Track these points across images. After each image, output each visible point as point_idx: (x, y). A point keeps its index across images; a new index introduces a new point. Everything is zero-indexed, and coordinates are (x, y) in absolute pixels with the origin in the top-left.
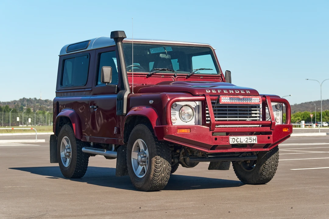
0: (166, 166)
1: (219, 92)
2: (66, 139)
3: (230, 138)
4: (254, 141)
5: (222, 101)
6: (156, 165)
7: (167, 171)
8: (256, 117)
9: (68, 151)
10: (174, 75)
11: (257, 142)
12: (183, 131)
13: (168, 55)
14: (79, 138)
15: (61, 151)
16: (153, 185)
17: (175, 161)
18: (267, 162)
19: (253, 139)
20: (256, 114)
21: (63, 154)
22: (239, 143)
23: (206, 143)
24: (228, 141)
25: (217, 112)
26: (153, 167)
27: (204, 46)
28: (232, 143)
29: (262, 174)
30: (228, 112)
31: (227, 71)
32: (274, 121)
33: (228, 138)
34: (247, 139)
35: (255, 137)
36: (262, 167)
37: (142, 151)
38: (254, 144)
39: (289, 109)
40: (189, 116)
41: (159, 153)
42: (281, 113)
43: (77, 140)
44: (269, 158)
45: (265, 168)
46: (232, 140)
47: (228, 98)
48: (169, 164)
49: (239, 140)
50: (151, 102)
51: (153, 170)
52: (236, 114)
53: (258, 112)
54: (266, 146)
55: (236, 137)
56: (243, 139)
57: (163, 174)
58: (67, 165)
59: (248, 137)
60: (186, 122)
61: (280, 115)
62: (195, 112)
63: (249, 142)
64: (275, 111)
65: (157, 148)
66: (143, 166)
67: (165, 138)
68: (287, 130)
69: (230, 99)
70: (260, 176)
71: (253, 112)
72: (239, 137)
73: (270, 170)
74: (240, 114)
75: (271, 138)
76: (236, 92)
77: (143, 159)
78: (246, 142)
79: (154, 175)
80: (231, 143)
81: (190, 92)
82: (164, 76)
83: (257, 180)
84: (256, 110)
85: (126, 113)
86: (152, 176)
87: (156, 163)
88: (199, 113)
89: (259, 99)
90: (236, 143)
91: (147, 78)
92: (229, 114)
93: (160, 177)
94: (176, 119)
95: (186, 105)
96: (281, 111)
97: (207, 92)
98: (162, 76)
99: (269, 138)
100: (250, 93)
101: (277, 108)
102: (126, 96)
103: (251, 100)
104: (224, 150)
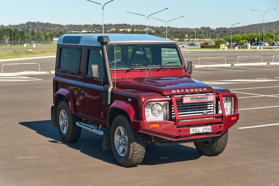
0: (141, 149)
1: (182, 91)
2: (63, 111)
3: (191, 129)
5: (185, 100)
6: (134, 150)
7: (142, 153)
8: (211, 109)
9: (65, 122)
10: (148, 69)
11: (211, 131)
12: (154, 125)
13: (142, 51)
14: (73, 113)
15: (60, 121)
16: (131, 163)
17: (148, 142)
18: (219, 141)
19: (208, 129)
20: (211, 107)
21: (61, 123)
22: (198, 132)
23: (172, 134)
24: (189, 131)
25: (181, 108)
26: (131, 151)
27: (171, 43)
28: (192, 133)
29: (215, 149)
30: (189, 107)
31: (189, 62)
32: (225, 114)
33: (189, 130)
34: (204, 129)
36: (215, 144)
37: (123, 136)
38: (209, 132)
39: (237, 101)
40: (159, 111)
41: (136, 140)
42: (230, 104)
43: (72, 114)
44: (220, 138)
45: (217, 145)
46: (192, 131)
47: (190, 98)
48: (144, 148)
49: (197, 131)
50: (130, 100)
51: (131, 153)
52: (196, 108)
53: (212, 105)
54: (218, 133)
55: (195, 129)
56: (201, 129)
57: (139, 156)
58: (65, 132)
59: (204, 127)
60: (157, 116)
61: (229, 106)
62: (164, 108)
63: (205, 131)
64: (225, 103)
65: (134, 136)
66: (123, 147)
67: (140, 130)
68: (234, 118)
69: (191, 99)
70: (214, 151)
71: (208, 106)
72: (198, 128)
73: (221, 146)
74: (198, 108)
75: (222, 127)
76: (196, 90)
77: (123, 142)
78: (203, 131)
79: (132, 157)
81: (160, 93)
82: (139, 70)
83: (211, 153)
84: (211, 104)
85: (110, 103)
86: (130, 157)
87: (134, 148)
88: (166, 109)
89: (213, 97)
90: (195, 132)
91: (126, 72)
92: (190, 109)
93: (136, 158)
94: (149, 115)
95: (157, 103)
96: (230, 102)
97: (173, 92)
98: (138, 71)
99: (220, 127)
100: (206, 90)
101: (227, 100)
102: (110, 90)
103: (207, 98)
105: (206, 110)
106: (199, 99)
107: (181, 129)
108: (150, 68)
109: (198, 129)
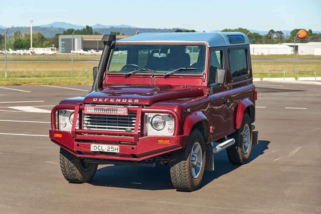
3: (91, 146)
4: (116, 150)
11: (118, 152)
19: (115, 149)
28: (93, 150)
35: (117, 147)
46: (94, 147)
49: (100, 148)
55: (97, 145)
59: (110, 146)
63: (111, 150)
69: (95, 110)
72: (101, 145)
78: (108, 150)
80: (91, 150)
90: (97, 150)
104: (92, 156)
105: (130, 126)
106: (105, 110)
107: (80, 143)
108: (155, 74)
109: (101, 147)
